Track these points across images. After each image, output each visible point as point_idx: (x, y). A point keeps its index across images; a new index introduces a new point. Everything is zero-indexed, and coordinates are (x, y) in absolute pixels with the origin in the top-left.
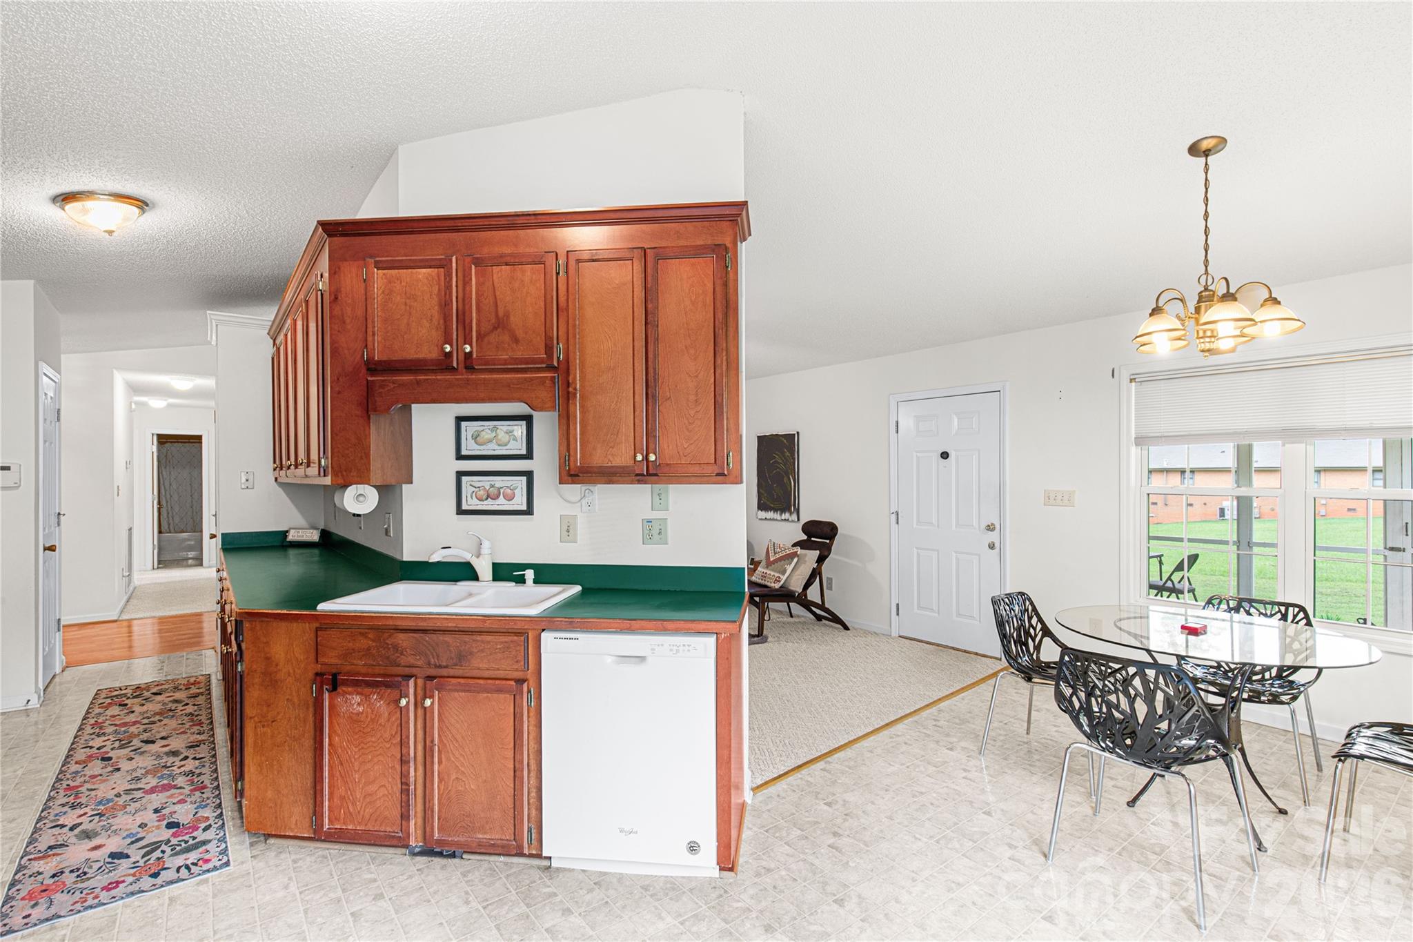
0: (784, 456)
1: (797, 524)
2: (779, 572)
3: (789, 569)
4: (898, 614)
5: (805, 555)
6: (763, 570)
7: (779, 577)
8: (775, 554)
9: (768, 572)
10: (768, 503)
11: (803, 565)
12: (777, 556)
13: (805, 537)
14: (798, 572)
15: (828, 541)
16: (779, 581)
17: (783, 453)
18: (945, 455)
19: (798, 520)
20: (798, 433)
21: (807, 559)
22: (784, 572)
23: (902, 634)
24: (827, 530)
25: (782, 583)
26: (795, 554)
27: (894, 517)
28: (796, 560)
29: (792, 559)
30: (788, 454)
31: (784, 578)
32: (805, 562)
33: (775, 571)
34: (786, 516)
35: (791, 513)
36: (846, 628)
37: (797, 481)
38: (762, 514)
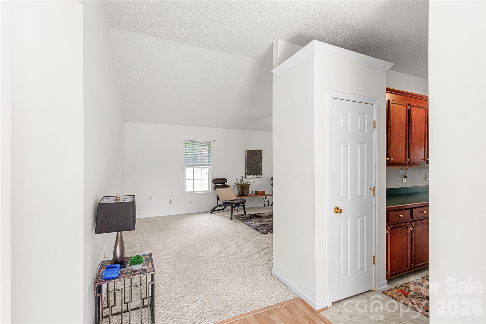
10: (251, 173)
30: (259, 157)
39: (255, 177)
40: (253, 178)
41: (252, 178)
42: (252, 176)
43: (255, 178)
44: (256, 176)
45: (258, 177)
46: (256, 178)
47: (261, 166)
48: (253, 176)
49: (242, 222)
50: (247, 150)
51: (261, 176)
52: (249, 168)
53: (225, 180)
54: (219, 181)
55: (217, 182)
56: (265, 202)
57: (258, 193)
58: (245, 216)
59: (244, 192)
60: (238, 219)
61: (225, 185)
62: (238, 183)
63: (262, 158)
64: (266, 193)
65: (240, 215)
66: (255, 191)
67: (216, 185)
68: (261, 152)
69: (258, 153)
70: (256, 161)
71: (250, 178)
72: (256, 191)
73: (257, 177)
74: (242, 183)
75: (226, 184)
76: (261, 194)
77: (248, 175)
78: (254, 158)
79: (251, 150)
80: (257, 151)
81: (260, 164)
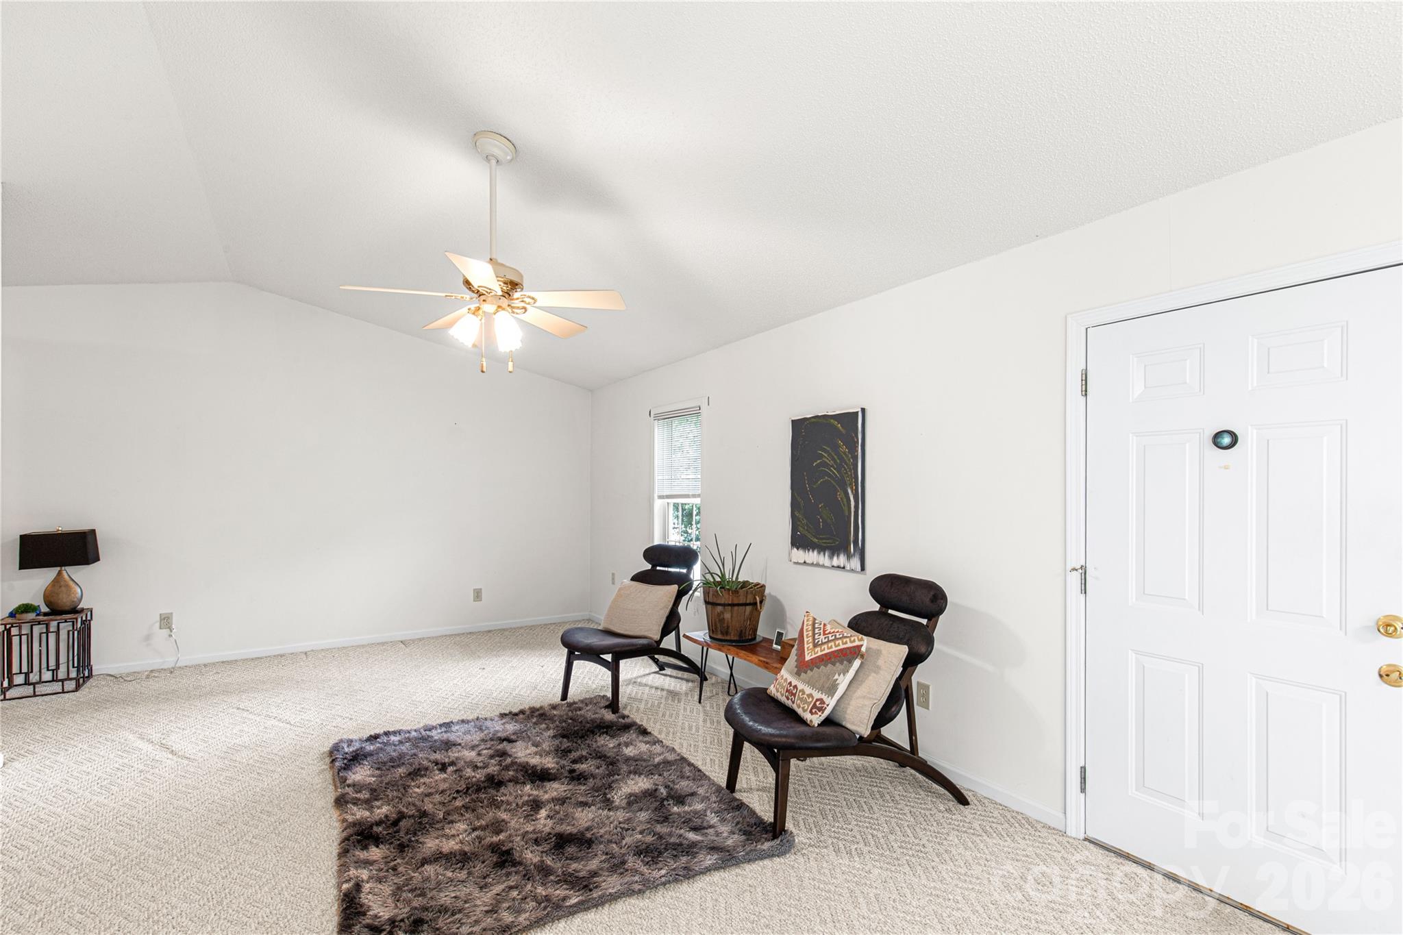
0: (838, 454)
1: (860, 577)
2: (821, 689)
3: (843, 682)
4: (1083, 790)
5: (878, 652)
6: (790, 678)
7: (822, 702)
8: (815, 645)
9: (801, 686)
10: (809, 536)
11: (872, 676)
12: (819, 652)
13: (876, 607)
14: (861, 691)
15: (924, 621)
16: (822, 710)
17: (836, 448)
18: (1225, 440)
19: (863, 569)
20: (863, 410)
21: (880, 662)
22: (831, 690)
23: (1091, 835)
24: (924, 598)
25: (827, 713)
26: (855, 652)
27: (1075, 578)
28: (857, 663)
29: (850, 662)
30: (844, 449)
31: (831, 703)
32: (877, 669)
33: (813, 686)
34: (841, 560)
35: (849, 557)
36: (962, 800)
37: (861, 498)
38: (800, 555)
39: (824, 559)
40: (818, 565)
41: (812, 564)
42: (812, 556)
43: (823, 566)
44: (831, 557)
45: (838, 567)
46: (827, 567)
47: (855, 505)
48: (819, 553)
50: (793, 421)
51: (853, 563)
52: (799, 512)
68: (851, 420)
69: (837, 429)
70: (829, 476)
71: (805, 562)
73: (835, 562)
77: (798, 549)
78: (819, 461)
79: (806, 418)
80: (832, 421)
81: (850, 491)
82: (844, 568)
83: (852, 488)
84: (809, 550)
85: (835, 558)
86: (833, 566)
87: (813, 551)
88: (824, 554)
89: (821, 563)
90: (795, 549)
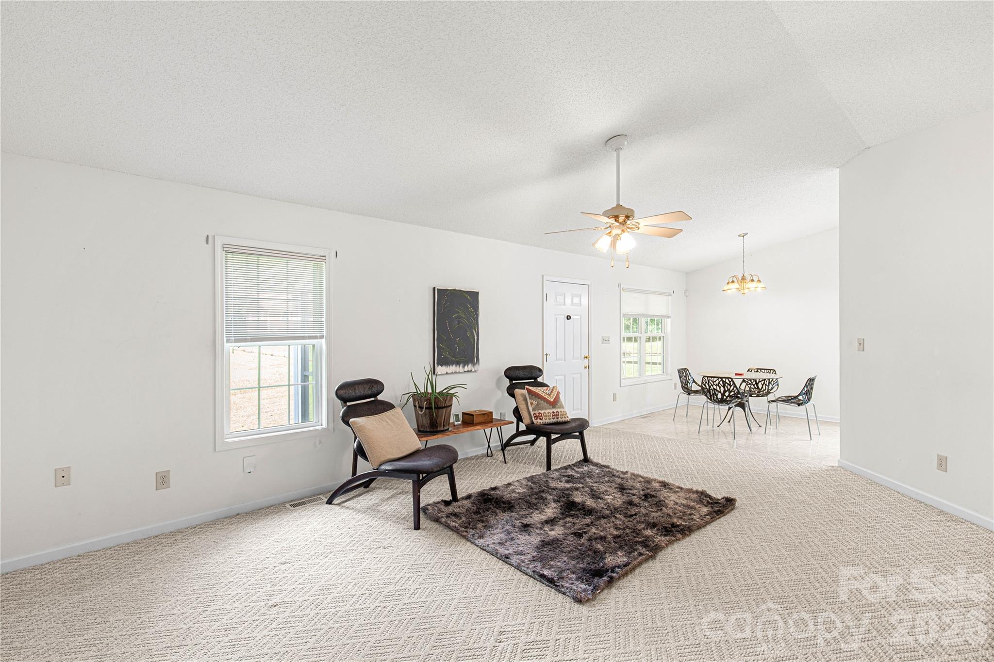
39: (460, 369)
40: (456, 373)
41: (452, 373)
42: (452, 368)
43: (459, 373)
44: (464, 367)
45: (468, 371)
46: (462, 373)
47: (476, 338)
48: (456, 366)
49: (464, 537)
50: (438, 289)
51: (476, 367)
52: (442, 344)
53: (374, 386)
54: (360, 391)
55: (351, 393)
56: (489, 443)
57: (475, 417)
58: (455, 504)
59: (439, 420)
60: (441, 523)
61: (377, 401)
62: (419, 392)
63: (477, 315)
64: (494, 417)
65: (439, 503)
66: (463, 414)
67: (348, 404)
68: (475, 295)
69: (465, 297)
70: (462, 323)
71: (447, 373)
72: (464, 412)
73: (466, 369)
74: (430, 391)
75: (379, 397)
76: (481, 419)
77: (442, 366)
78: (456, 315)
79: (448, 290)
80: (464, 294)
81: (474, 331)
82: (471, 371)
83: (475, 330)
84: (450, 366)
85: (466, 367)
86: (465, 371)
87: (452, 365)
88: (460, 366)
89: (457, 371)
90: (440, 366)
